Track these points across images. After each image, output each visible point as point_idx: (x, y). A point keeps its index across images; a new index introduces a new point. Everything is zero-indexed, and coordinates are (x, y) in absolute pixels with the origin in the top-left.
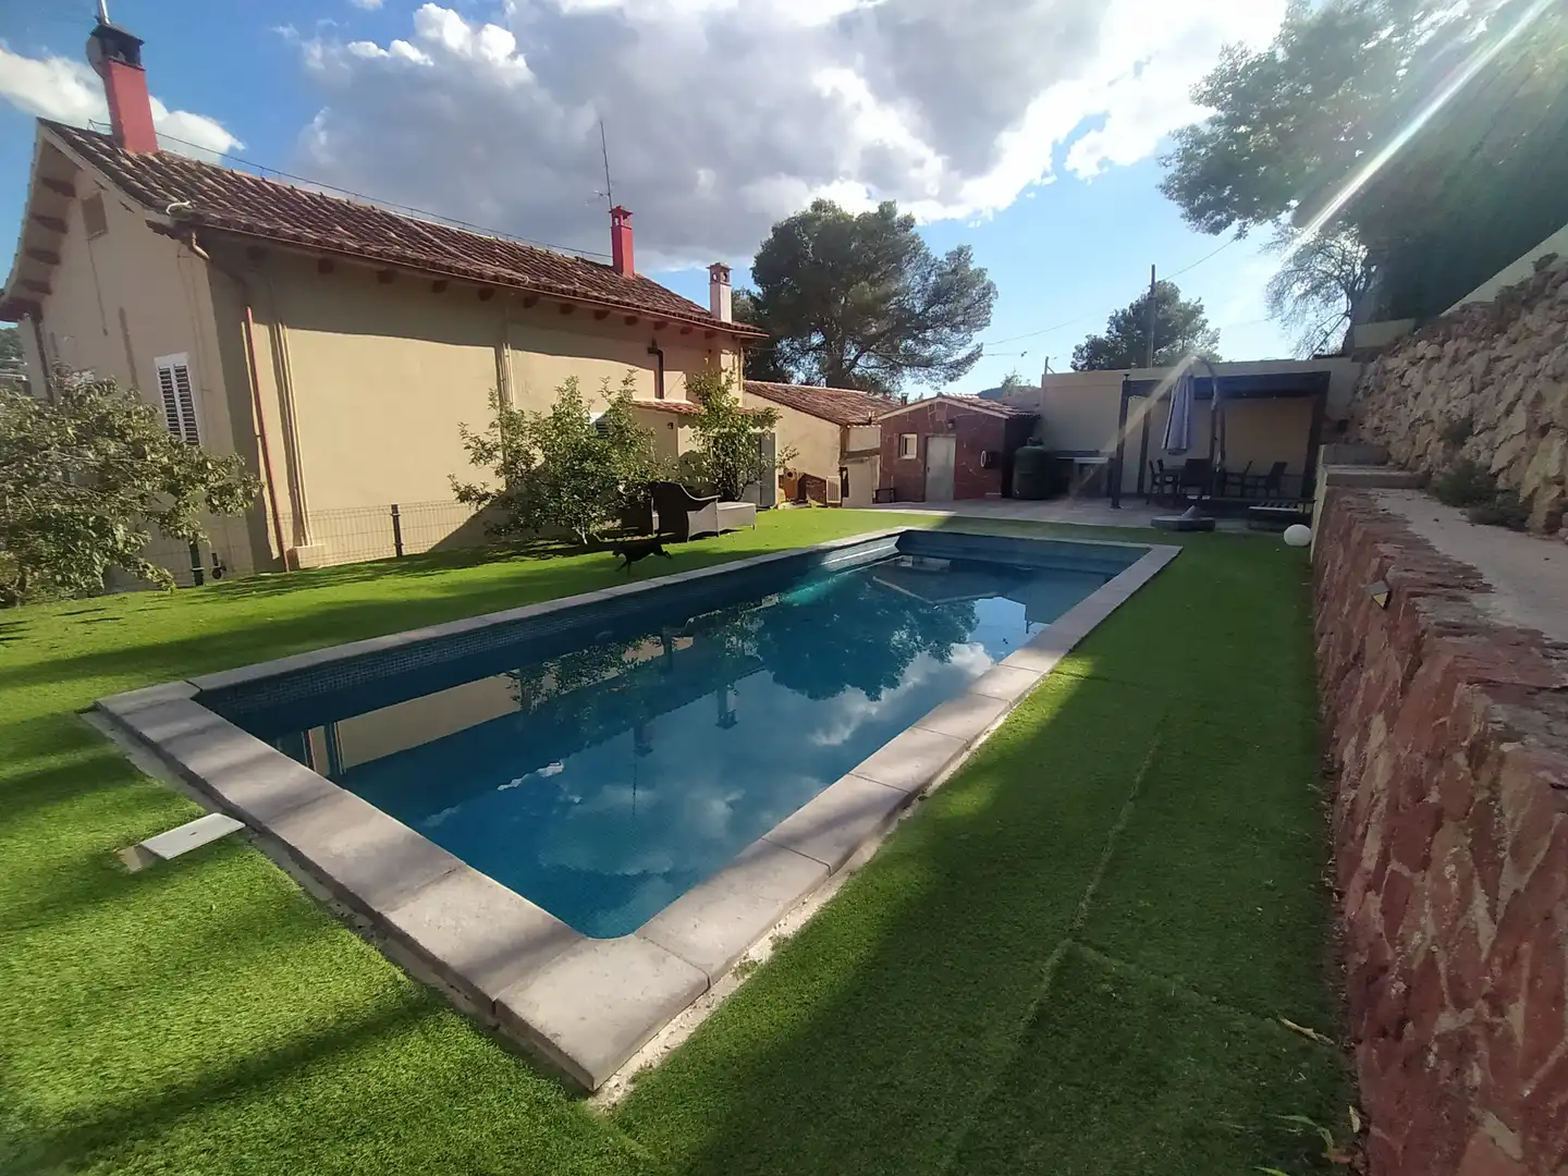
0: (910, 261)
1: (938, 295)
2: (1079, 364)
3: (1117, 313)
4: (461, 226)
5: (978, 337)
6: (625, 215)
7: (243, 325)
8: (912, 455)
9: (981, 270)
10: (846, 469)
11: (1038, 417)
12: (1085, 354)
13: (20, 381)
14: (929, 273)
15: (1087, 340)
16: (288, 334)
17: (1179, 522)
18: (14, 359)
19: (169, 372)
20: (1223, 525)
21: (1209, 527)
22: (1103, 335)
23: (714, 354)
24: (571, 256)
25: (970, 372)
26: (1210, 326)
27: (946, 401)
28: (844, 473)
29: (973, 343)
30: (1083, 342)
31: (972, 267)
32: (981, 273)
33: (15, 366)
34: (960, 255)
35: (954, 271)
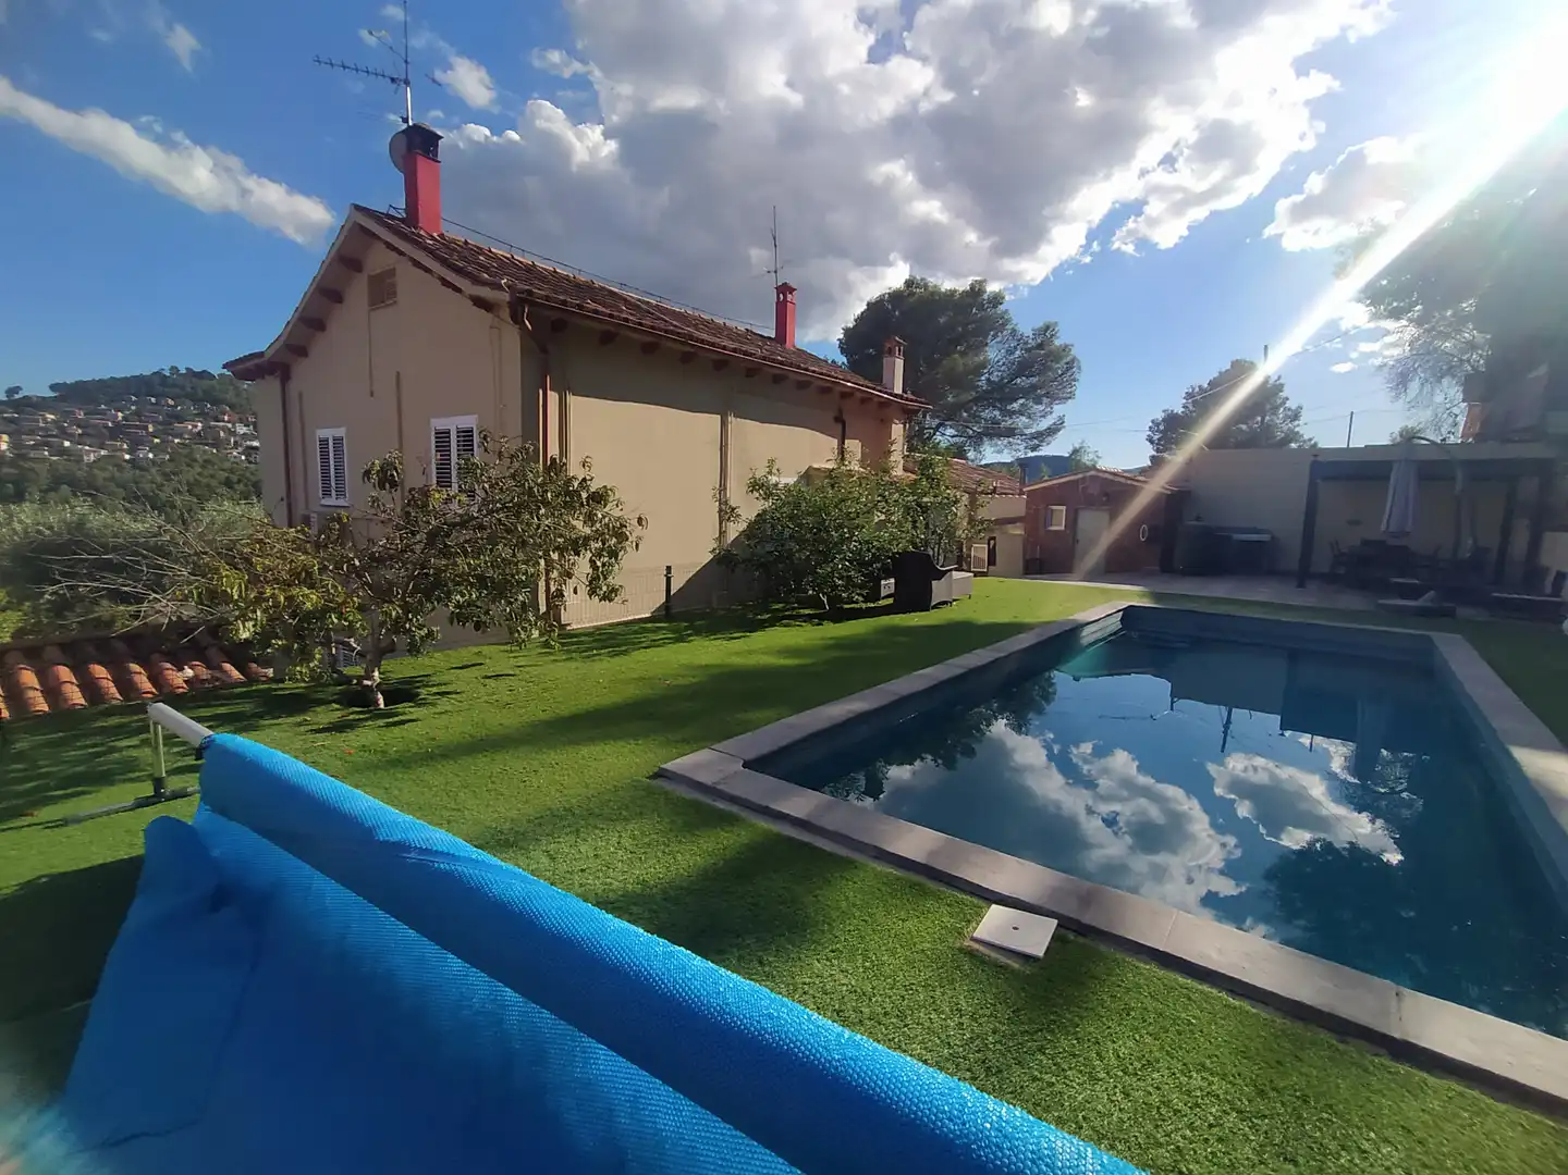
0: (995, 336)
1: (1023, 368)
2: (1156, 437)
3: (1193, 389)
4: (659, 299)
5: (1059, 409)
6: (792, 290)
7: (541, 392)
8: (1059, 525)
9: (1066, 346)
10: (994, 538)
11: (1189, 492)
12: (1162, 427)
13: (107, 427)
14: (1015, 348)
15: (1163, 415)
16: (572, 400)
17: (1416, 607)
18: (103, 406)
19: (449, 433)
20: (1464, 612)
21: (1450, 614)
22: (1179, 410)
23: (886, 424)
24: (742, 328)
25: (1053, 443)
26: (1289, 404)
27: (1101, 474)
28: (992, 542)
29: (1054, 415)
30: (1160, 416)
31: (1057, 342)
32: (1066, 348)
33: (103, 413)
34: (1047, 331)
35: (1040, 346)
